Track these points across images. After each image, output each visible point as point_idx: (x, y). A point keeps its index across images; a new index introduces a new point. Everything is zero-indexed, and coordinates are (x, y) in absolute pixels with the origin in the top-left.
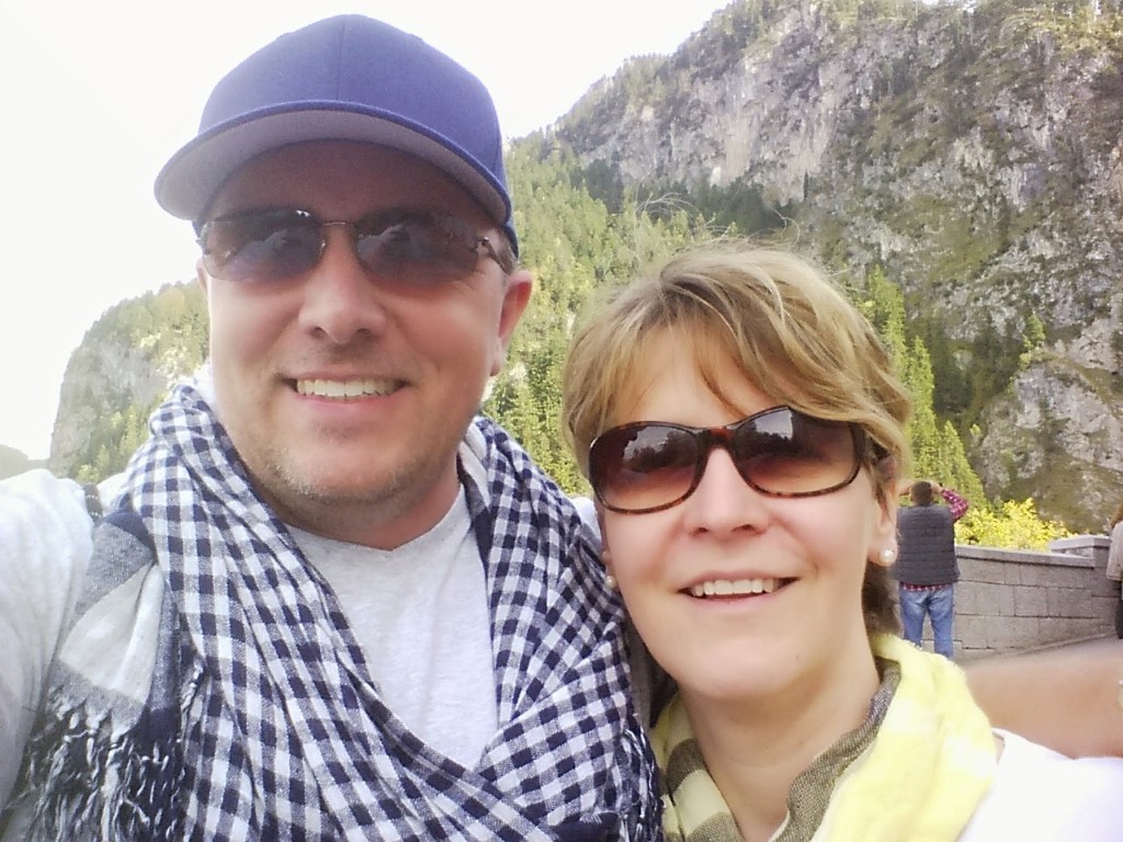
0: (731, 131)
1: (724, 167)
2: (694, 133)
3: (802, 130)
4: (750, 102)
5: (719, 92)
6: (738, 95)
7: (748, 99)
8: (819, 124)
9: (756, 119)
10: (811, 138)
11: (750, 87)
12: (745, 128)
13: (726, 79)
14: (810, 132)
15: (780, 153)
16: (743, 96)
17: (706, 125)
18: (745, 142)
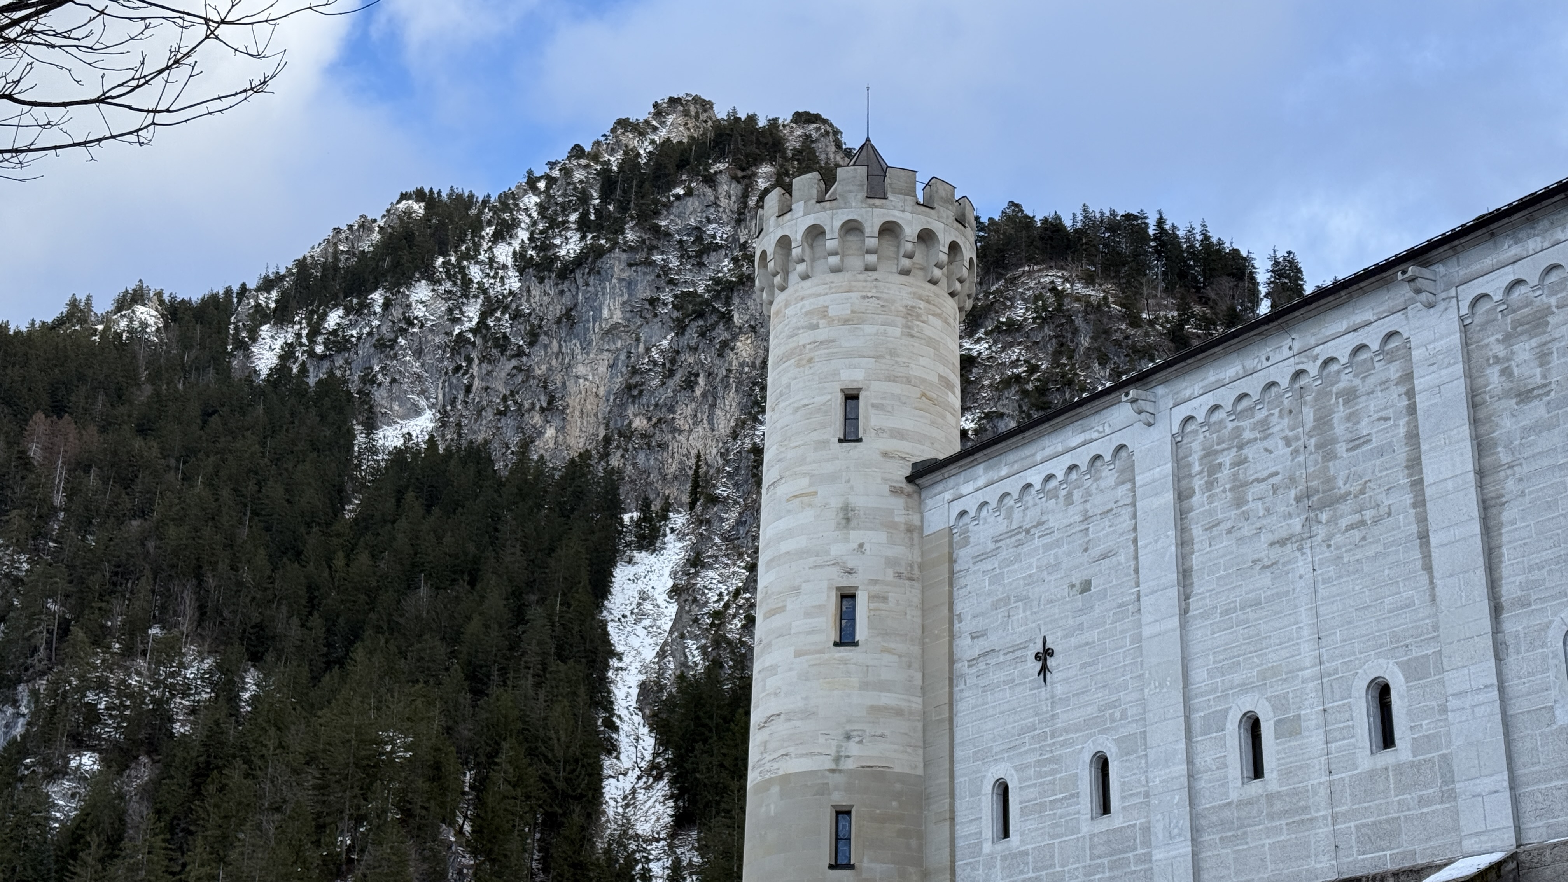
0: (580, 370)
1: (561, 429)
2: (514, 362)
3: (698, 392)
4: (616, 326)
5: (567, 299)
6: (599, 310)
7: (611, 322)
8: (727, 386)
9: (623, 357)
10: (713, 406)
11: (619, 301)
12: (602, 369)
13: (580, 281)
14: (712, 398)
15: (660, 420)
16: (606, 313)
17: (538, 352)
18: (602, 391)
